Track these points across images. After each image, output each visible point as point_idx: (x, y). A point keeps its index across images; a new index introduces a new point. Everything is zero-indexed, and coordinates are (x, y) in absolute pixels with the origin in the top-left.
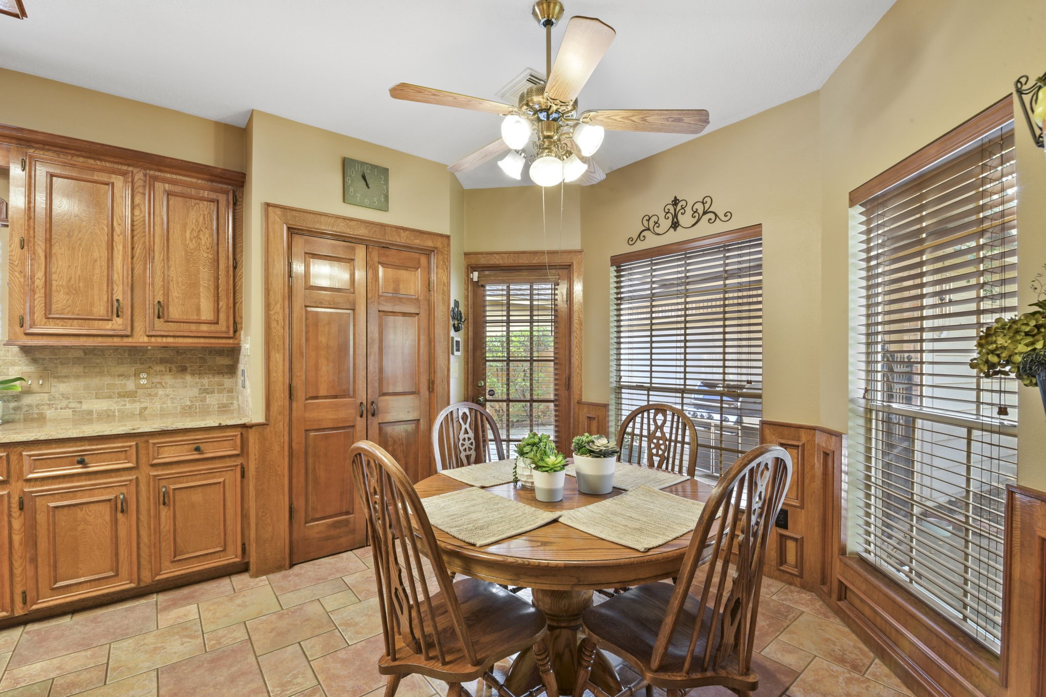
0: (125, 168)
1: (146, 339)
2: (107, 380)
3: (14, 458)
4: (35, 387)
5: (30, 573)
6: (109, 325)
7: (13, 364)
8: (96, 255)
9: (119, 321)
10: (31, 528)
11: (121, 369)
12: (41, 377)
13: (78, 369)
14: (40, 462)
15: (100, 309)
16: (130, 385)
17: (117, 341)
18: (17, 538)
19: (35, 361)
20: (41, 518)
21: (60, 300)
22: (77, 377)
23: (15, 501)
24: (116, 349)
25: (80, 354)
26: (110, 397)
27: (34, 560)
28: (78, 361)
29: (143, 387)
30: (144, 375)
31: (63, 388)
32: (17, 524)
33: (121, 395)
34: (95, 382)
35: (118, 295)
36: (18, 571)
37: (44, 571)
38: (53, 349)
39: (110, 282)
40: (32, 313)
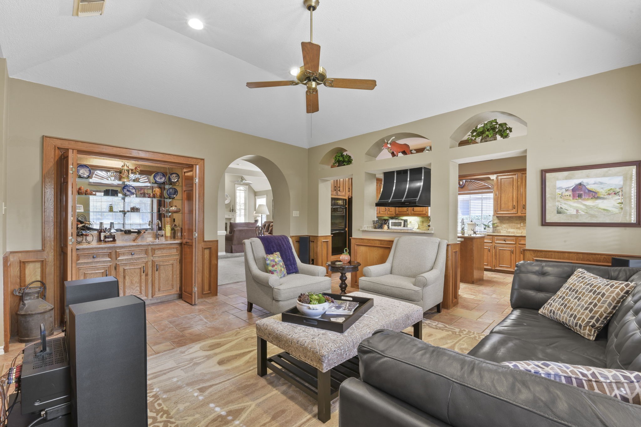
0: (516, 173)
1: (521, 214)
2: (514, 224)
3: (493, 238)
4: (499, 225)
5: (495, 261)
6: (512, 211)
7: (495, 220)
8: (510, 195)
9: (515, 210)
10: (496, 252)
11: (517, 222)
12: (500, 223)
13: (507, 222)
14: (498, 240)
15: (511, 207)
16: (519, 226)
17: (514, 215)
18: (493, 254)
19: (499, 219)
20: (497, 251)
21: (503, 206)
22: (507, 223)
23: (493, 246)
24: (516, 217)
25: (508, 218)
26: (514, 229)
27: (496, 259)
28: (508, 219)
29: (522, 226)
30: (522, 223)
31: (504, 226)
32: (493, 251)
33: (517, 228)
34: (511, 225)
35: (514, 204)
36: (493, 261)
37: (498, 262)
38: (502, 217)
39: (513, 201)
40: (498, 209)
